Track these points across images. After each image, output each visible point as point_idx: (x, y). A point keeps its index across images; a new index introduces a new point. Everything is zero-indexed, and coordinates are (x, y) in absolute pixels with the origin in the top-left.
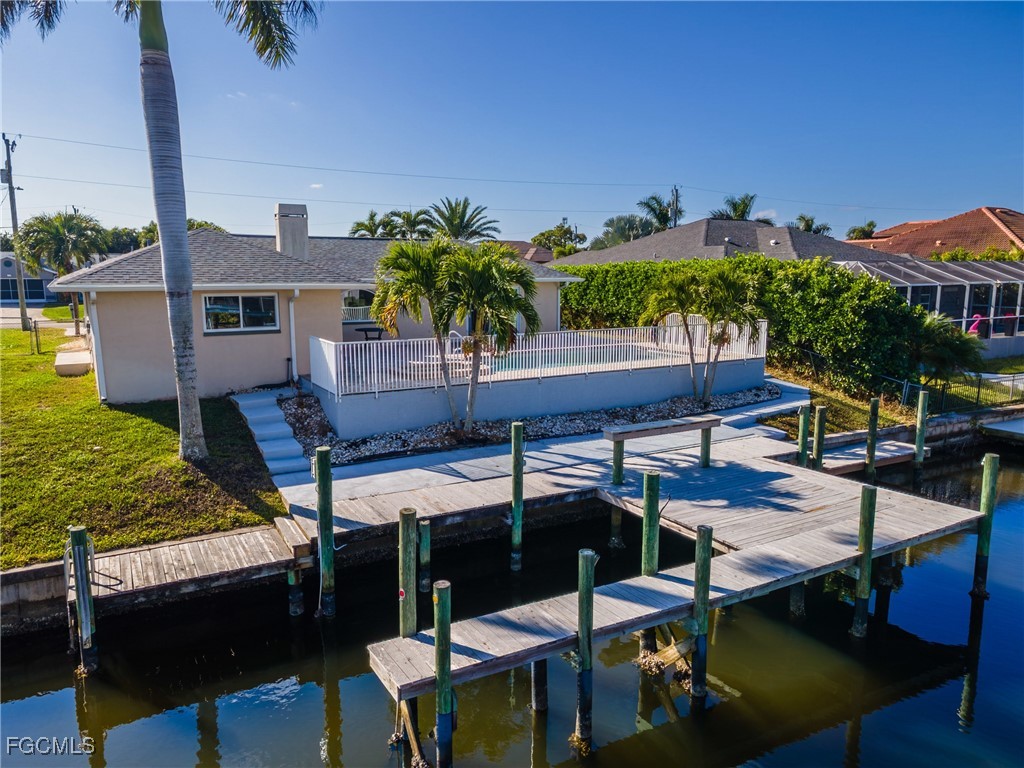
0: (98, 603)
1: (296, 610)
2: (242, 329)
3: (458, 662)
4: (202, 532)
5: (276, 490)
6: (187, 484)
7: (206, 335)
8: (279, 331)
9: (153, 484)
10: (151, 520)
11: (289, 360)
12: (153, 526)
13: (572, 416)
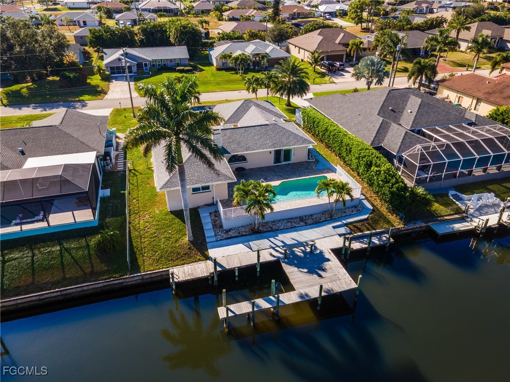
0: (176, 283)
1: (210, 283)
2: (201, 191)
3: (230, 314)
4: (192, 262)
5: (207, 250)
6: (189, 248)
7: (192, 194)
8: (210, 191)
9: (183, 247)
10: (182, 258)
11: (213, 198)
12: (183, 260)
13: (289, 220)
